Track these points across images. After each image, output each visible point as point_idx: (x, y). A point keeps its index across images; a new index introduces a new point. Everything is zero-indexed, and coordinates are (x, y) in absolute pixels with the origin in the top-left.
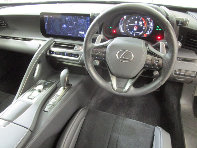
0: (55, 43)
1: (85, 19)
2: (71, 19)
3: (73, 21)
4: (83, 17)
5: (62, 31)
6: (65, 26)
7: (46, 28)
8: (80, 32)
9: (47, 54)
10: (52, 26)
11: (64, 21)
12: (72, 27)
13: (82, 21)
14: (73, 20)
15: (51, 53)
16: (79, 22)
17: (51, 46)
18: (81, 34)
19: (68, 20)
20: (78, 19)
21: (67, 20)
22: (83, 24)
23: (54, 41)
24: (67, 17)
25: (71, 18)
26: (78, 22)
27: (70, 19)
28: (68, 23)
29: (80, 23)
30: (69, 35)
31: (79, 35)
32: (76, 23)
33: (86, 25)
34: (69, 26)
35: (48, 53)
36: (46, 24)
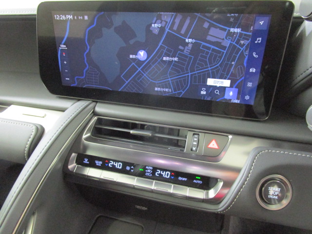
0: (98, 119)
1: (245, 28)
2: (175, 28)
3: (185, 35)
4: (236, 19)
5: (127, 76)
6: (142, 55)
7: (63, 62)
8: (211, 82)
9: (70, 167)
10: (89, 54)
11: (141, 37)
12: (176, 59)
13: (230, 34)
14: (183, 32)
15: (86, 161)
16: (213, 40)
17: (85, 136)
18: (215, 87)
19: (162, 30)
20: (211, 25)
21: (156, 32)
22: (233, 48)
23: (95, 114)
24: (159, 18)
25: (177, 21)
26: (209, 38)
27: (171, 28)
28: (160, 44)
29: (217, 44)
30: (156, 89)
31: (203, 93)
32: (194, 44)
33: (247, 53)
34: (161, 56)
35: (72, 166)
36: (63, 46)
